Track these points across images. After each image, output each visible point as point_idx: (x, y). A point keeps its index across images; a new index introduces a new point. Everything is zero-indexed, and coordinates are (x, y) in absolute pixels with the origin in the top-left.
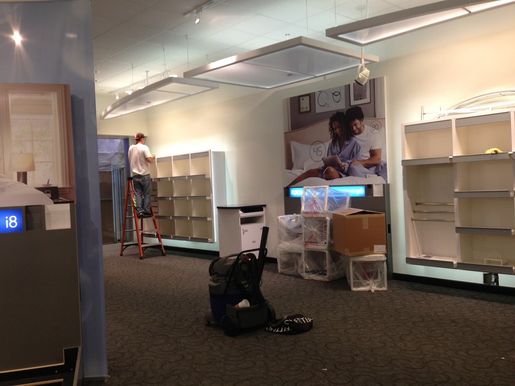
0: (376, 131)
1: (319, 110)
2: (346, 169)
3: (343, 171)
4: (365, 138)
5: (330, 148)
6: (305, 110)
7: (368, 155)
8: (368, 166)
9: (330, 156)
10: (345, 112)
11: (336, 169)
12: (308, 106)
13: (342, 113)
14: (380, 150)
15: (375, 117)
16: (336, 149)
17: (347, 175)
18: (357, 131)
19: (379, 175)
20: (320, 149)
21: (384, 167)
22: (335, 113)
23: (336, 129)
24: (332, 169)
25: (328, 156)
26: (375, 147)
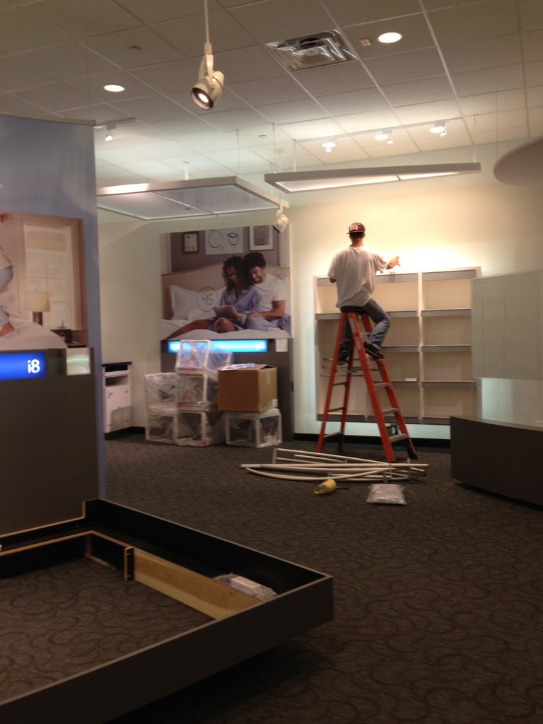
0: (280, 281)
1: (209, 251)
2: (243, 321)
3: (239, 323)
4: (267, 287)
5: (224, 297)
6: (191, 250)
7: (270, 306)
8: (270, 319)
9: (224, 306)
10: (242, 257)
11: (231, 321)
12: (195, 245)
13: (239, 258)
14: (283, 302)
15: (279, 265)
16: (232, 298)
17: (245, 327)
18: (257, 279)
19: (282, 329)
20: (211, 297)
21: (288, 320)
22: (230, 257)
23: (231, 275)
24: (226, 321)
25: (221, 305)
26: (279, 299)
